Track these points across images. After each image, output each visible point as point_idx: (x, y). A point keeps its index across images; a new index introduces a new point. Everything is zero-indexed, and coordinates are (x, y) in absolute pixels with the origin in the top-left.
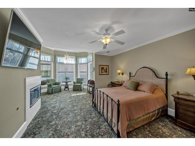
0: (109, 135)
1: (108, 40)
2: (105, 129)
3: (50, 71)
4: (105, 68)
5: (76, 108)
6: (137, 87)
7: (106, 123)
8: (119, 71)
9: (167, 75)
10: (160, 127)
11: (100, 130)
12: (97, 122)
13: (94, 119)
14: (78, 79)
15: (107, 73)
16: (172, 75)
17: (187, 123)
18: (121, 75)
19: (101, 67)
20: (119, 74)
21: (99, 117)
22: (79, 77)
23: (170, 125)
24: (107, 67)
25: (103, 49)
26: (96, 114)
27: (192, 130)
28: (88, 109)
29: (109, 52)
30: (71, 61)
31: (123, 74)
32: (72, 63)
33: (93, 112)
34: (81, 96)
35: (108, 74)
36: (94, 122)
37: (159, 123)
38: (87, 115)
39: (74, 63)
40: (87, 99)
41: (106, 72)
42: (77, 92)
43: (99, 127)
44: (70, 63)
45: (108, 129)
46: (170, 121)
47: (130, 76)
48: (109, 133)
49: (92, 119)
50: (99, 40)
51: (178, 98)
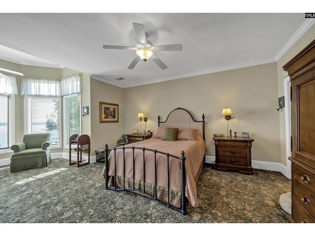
0: (171, 216)
1: (149, 54)
2: (158, 211)
4: (111, 109)
5: (59, 208)
6: (175, 135)
7: (153, 203)
8: (141, 115)
9: (204, 117)
10: (209, 177)
11: (151, 219)
12: (136, 209)
13: (128, 207)
14: (28, 138)
15: (116, 119)
16: (208, 117)
17: (226, 164)
18: (143, 122)
19: (104, 106)
20: (141, 119)
21: (132, 200)
23: (214, 172)
24: (116, 107)
25: (128, 68)
26: (122, 197)
27: (230, 169)
28: (99, 196)
29: (121, 79)
31: (146, 120)
32: (2, 92)
33: (114, 198)
34: (57, 177)
35: (117, 122)
36: (131, 212)
37: (206, 174)
38: (104, 209)
40: (78, 179)
41: (114, 117)
42: (31, 171)
43: (145, 215)
45: (162, 209)
46: (212, 169)
47: (159, 122)
48: (168, 214)
49: (122, 208)
50: (132, 49)
51: (219, 140)
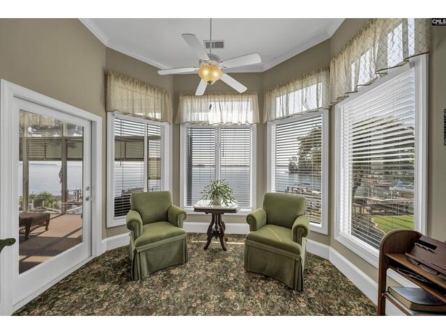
3: (158, 159)
14: (269, 201)
22: (273, 189)
30: (236, 112)
32: (244, 122)
39: (251, 121)
44: (235, 121)
